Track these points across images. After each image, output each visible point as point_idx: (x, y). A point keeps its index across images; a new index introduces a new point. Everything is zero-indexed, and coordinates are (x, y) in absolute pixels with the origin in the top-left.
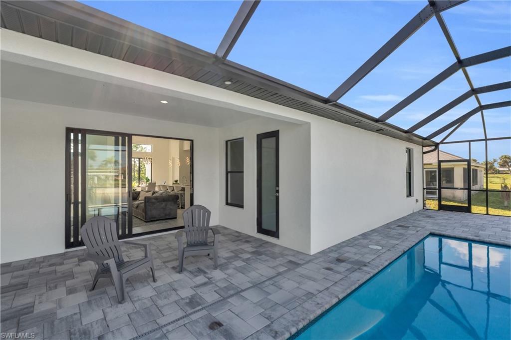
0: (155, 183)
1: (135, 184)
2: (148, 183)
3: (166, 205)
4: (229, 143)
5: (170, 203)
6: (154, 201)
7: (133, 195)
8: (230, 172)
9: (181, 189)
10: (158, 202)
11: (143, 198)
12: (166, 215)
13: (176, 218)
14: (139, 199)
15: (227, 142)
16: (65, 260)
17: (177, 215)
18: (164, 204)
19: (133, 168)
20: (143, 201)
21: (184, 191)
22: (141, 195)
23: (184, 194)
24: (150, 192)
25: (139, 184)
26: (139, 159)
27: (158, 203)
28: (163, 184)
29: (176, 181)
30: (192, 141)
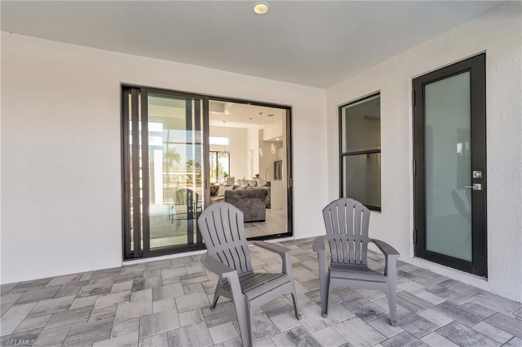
0: (234, 178)
1: (213, 180)
2: (226, 178)
3: (252, 203)
4: (344, 110)
5: (256, 200)
6: (237, 196)
7: (211, 190)
8: (347, 154)
9: (265, 183)
10: (242, 198)
11: (223, 193)
12: (252, 216)
13: (264, 221)
14: (218, 195)
15: (340, 108)
16: (115, 282)
17: (265, 218)
18: (249, 201)
19: (211, 167)
20: (223, 197)
21: (270, 186)
22: (220, 190)
23: (270, 190)
24: (230, 187)
25: (217, 179)
26: (217, 152)
27: (243, 200)
28: (242, 179)
29: (258, 176)
30: (288, 108)
